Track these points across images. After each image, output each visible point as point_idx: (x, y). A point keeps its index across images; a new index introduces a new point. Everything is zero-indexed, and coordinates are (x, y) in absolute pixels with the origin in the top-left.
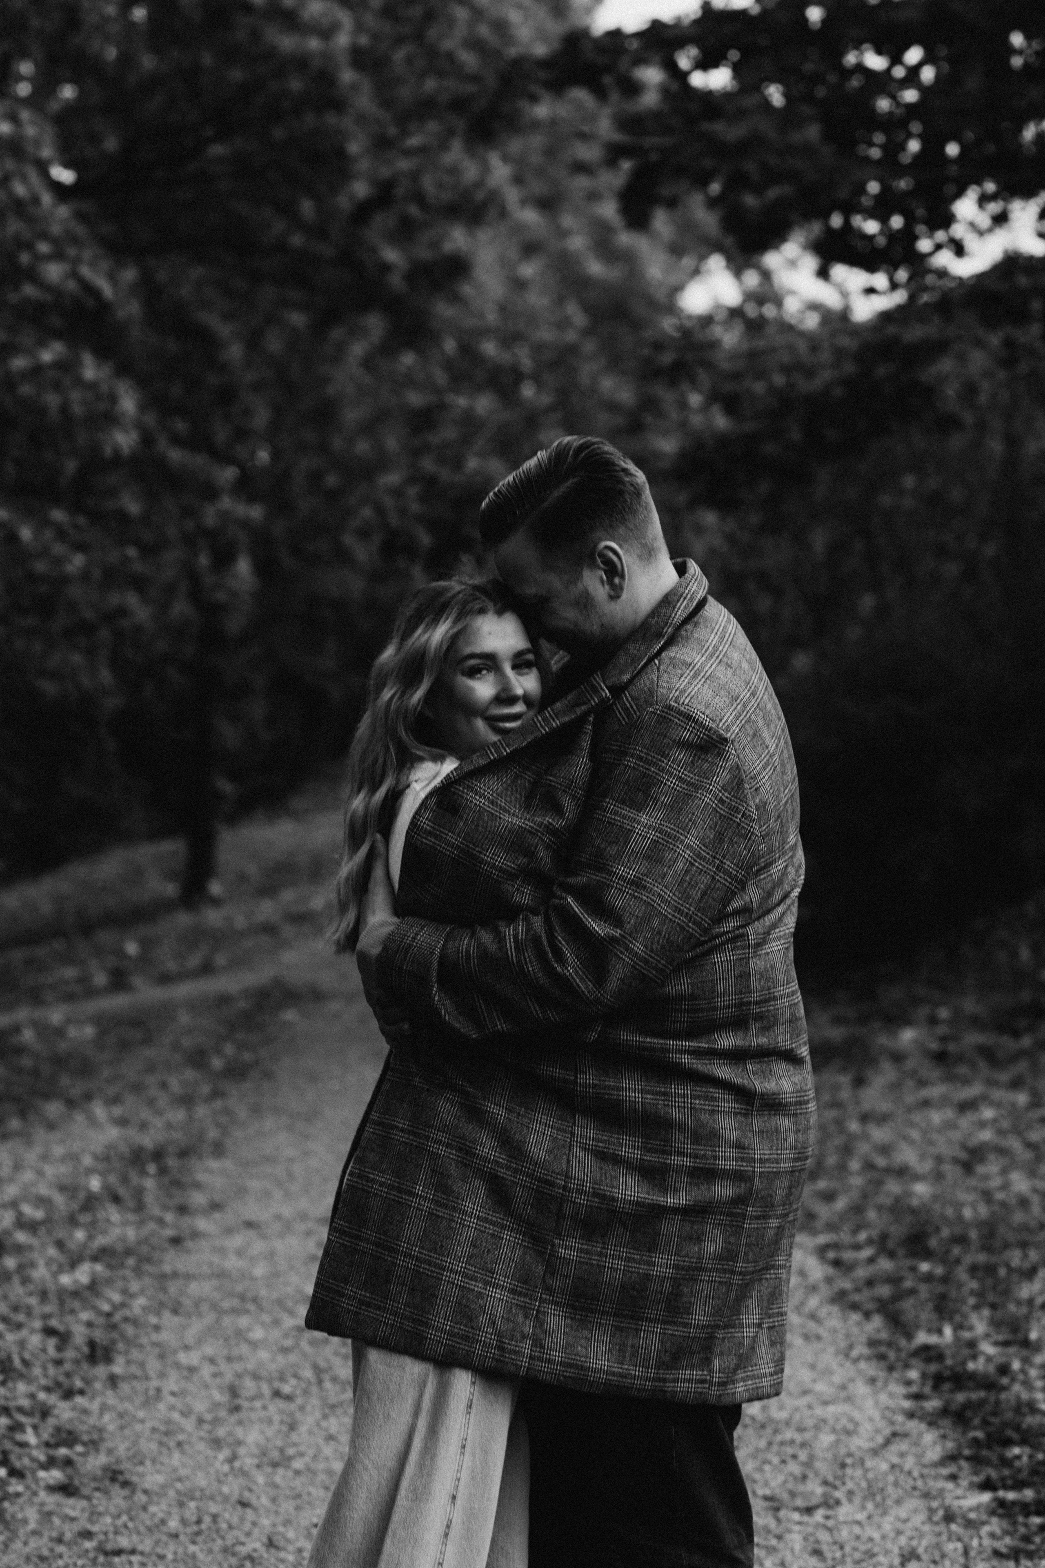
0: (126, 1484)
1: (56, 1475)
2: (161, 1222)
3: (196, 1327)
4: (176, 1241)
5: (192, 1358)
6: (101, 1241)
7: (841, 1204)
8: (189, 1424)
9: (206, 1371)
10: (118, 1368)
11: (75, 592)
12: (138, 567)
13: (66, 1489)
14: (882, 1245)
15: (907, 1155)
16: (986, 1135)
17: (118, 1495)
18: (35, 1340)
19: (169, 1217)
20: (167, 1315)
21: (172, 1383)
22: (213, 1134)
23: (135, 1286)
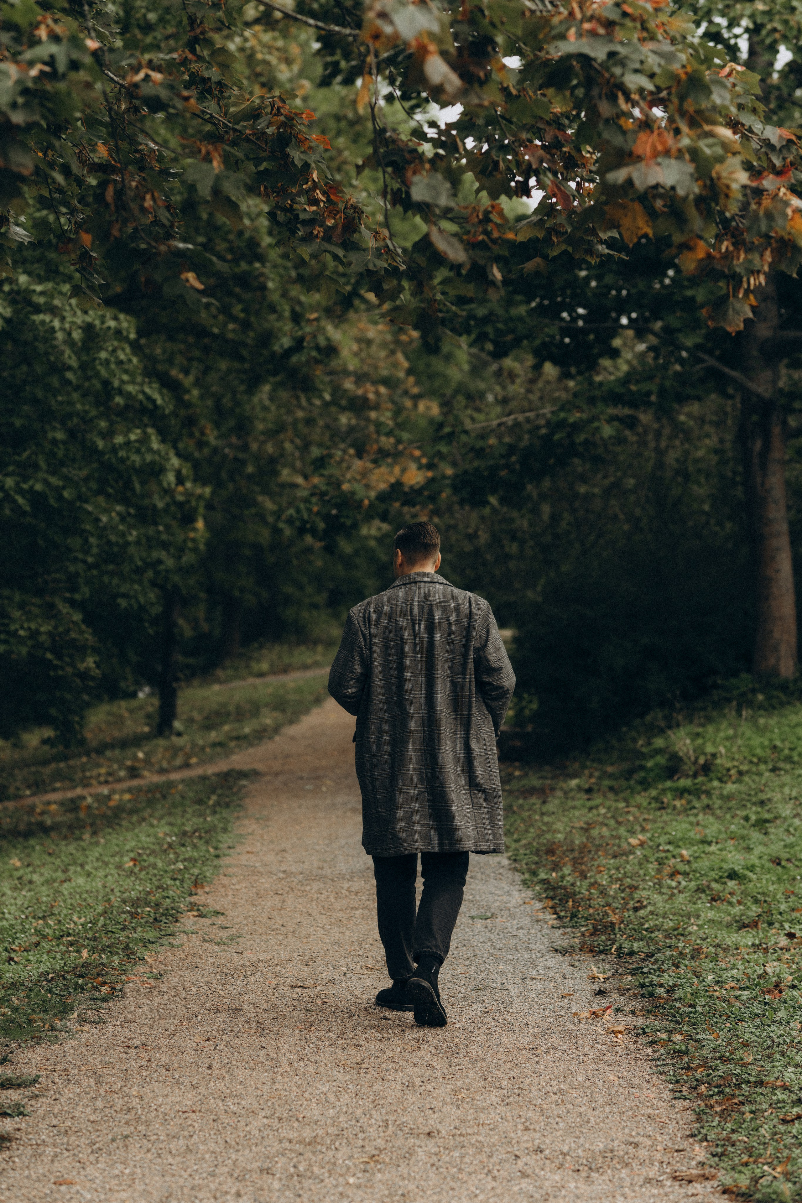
0: (223, 914)
1: (196, 913)
2: (208, 851)
3: (234, 880)
4: (217, 856)
5: (237, 887)
6: (182, 857)
7: (524, 842)
8: (243, 902)
9: (245, 890)
10: (207, 889)
11: (132, 550)
12: (164, 537)
13: (201, 916)
14: (537, 853)
15: (559, 826)
16: (600, 819)
17: (222, 918)
18: (170, 882)
19: (211, 850)
20: (221, 877)
21: (230, 893)
22: (221, 825)
23: (206, 868)
